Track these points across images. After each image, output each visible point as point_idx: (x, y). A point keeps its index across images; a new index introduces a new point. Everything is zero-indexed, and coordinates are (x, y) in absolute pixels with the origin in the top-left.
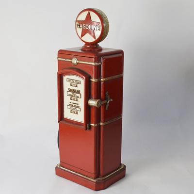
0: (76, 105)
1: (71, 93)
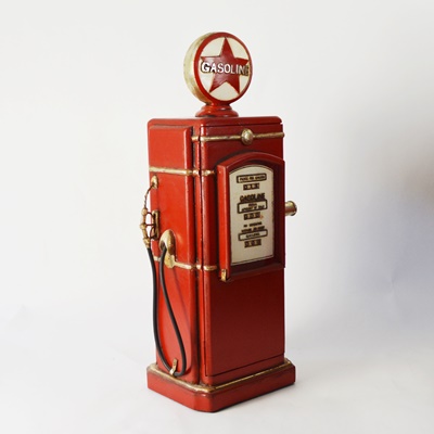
0: (257, 226)
1: (246, 206)
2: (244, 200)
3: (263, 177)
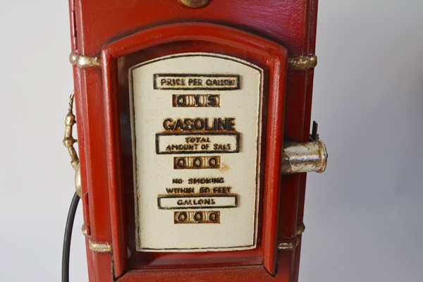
0: (211, 185)
1: (180, 140)
2: (172, 128)
3: (234, 83)
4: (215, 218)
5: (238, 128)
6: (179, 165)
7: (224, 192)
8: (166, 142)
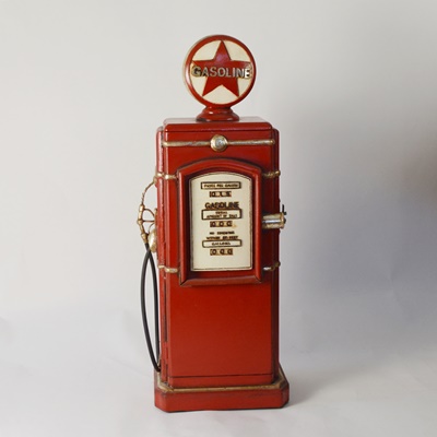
0: (228, 235)
1: (213, 213)
2: (209, 207)
3: (238, 186)
4: (230, 252)
5: (240, 207)
6: (213, 225)
7: (235, 238)
8: (206, 214)
